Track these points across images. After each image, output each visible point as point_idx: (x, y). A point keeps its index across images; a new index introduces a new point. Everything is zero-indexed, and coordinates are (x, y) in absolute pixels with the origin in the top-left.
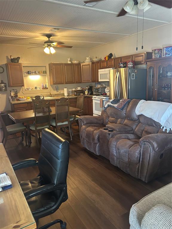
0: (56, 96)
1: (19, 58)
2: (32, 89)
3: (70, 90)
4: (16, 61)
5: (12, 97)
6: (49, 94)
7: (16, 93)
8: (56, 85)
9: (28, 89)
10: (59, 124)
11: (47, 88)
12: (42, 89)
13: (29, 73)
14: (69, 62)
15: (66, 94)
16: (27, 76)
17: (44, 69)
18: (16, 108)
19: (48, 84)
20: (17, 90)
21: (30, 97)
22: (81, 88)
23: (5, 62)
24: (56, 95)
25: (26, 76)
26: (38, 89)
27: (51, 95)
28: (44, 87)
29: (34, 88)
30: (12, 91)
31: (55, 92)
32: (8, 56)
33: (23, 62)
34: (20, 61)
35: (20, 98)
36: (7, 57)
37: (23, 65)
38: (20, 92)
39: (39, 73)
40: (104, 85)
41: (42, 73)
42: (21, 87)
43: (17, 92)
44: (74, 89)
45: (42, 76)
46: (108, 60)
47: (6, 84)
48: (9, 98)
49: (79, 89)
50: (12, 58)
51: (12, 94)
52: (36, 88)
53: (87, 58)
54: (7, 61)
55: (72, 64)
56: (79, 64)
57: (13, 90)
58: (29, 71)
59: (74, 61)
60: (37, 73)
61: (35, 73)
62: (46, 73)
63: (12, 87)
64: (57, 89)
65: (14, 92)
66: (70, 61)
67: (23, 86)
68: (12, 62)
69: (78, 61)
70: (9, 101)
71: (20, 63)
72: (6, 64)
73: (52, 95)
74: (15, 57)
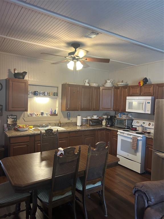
0: (66, 125)
1: (25, 73)
2: (37, 115)
3: (84, 119)
4: (21, 77)
5: (8, 125)
6: (58, 122)
7: (15, 120)
8: (68, 112)
9: (31, 115)
10: (88, 187)
11: (57, 115)
12: (50, 115)
13: (35, 94)
14: (87, 85)
15: (79, 124)
16: (32, 97)
17: (55, 90)
18: (12, 143)
19: (59, 109)
20: (16, 116)
21: (33, 125)
22: (97, 117)
23: (5, 77)
24: (66, 123)
25: (30, 97)
26: (45, 115)
27: (60, 123)
28: (53, 113)
29: (40, 114)
30: (9, 117)
31: (66, 120)
32: (11, 69)
33: (29, 79)
34: (26, 78)
35: (20, 127)
36: (9, 70)
37: (29, 83)
38: (21, 118)
39: (49, 95)
40: (130, 116)
41: (52, 95)
42: (22, 112)
43: (16, 118)
44: (89, 118)
45: (52, 98)
46: (143, 85)
47: (2, 106)
48: (4, 126)
49: (95, 117)
50: (16, 72)
51: (10, 121)
52: (42, 114)
53: (108, 81)
54: (9, 75)
55: (90, 87)
56: (98, 88)
57: (12, 115)
58: (35, 92)
59: (93, 84)
60: (46, 94)
61: (44, 94)
62: (57, 95)
63: (10, 112)
64: (68, 117)
65: (12, 119)
66: (88, 83)
67: (27, 110)
68: (15, 78)
69: (97, 84)
70: (4, 130)
71: (26, 80)
72: (6, 79)
73: (62, 124)
74: (20, 72)
